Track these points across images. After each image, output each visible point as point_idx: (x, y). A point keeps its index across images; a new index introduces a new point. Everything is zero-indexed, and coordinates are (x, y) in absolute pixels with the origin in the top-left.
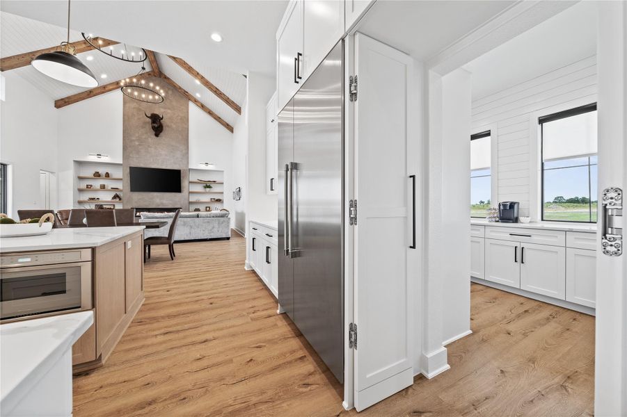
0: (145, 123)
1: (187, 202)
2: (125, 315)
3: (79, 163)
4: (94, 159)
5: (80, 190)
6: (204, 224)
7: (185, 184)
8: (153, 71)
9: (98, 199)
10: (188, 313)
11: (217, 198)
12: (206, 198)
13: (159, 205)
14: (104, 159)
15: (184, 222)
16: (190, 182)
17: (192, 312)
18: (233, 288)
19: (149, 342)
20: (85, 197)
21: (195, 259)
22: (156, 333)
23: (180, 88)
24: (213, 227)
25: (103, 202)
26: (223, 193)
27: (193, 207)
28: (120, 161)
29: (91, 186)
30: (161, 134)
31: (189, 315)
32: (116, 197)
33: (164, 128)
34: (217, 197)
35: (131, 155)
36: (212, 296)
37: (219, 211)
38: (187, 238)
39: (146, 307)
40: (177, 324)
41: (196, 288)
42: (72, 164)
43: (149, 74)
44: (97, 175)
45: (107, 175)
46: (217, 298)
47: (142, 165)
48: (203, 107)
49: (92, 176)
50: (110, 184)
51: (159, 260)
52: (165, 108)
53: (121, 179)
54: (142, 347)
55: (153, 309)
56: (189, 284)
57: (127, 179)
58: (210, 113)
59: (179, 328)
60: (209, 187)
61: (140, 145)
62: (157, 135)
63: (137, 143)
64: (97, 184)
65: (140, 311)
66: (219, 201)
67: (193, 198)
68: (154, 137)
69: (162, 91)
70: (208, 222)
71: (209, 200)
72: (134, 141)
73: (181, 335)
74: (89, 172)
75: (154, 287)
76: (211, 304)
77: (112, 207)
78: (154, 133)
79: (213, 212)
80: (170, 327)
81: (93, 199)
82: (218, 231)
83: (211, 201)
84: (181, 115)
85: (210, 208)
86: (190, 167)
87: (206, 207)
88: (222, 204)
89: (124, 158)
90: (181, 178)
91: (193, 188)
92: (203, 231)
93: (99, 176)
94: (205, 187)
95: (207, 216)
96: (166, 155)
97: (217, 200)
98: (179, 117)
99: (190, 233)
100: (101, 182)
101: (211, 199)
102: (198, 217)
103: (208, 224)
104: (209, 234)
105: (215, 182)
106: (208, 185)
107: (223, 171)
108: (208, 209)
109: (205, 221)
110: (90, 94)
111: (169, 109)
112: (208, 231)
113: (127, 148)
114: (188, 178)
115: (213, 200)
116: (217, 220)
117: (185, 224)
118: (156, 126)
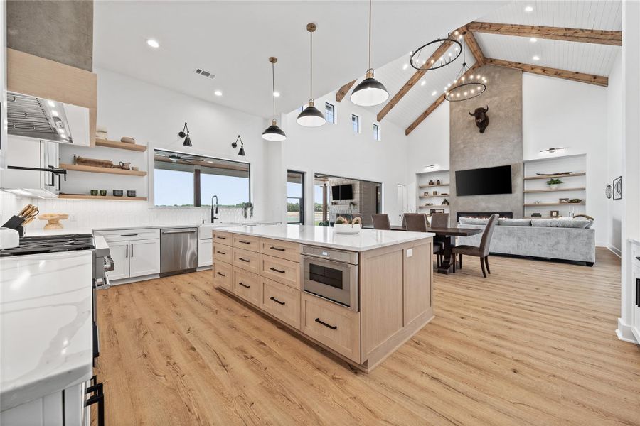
0: (470, 122)
1: (520, 205)
2: (402, 328)
3: (420, 175)
4: (428, 169)
5: (421, 198)
6: (540, 237)
7: (517, 182)
8: (478, 62)
9: (432, 204)
10: (472, 366)
11: (571, 198)
12: (553, 199)
13: (484, 210)
14: (436, 168)
15: (509, 231)
16: (525, 179)
17: (479, 369)
18: (571, 364)
19: (414, 376)
20: (424, 203)
21: (516, 284)
22: (425, 369)
23: (510, 63)
24: (557, 243)
25: (436, 207)
26: (584, 189)
27: (529, 212)
28: (448, 168)
29: (427, 193)
30: (487, 128)
31: (472, 369)
32: (445, 202)
33: (490, 120)
34: (572, 196)
35: (457, 160)
36: (521, 357)
37: (571, 218)
38: (513, 252)
39: (431, 329)
40: (451, 374)
41: (501, 331)
42: (415, 177)
43: (473, 68)
44: (431, 183)
45: (439, 182)
46: (528, 365)
47: (467, 168)
48: (544, 71)
49: (428, 185)
50: (440, 190)
51: (470, 273)
52: (491, 97)
53: (448, 185)
54: (404, 378)
55: (437, 334)
56: (492, 320)
57: (454, 185)
58: (558, 73)
59: (451, 381)
60: (558, 182)
61: (464, 147)
62: (482, 131)
63: (462, 146)
64: (431, 191)
65: (424, 330)
66: (577, 201)
67: (530, 200)
68: (479, 134)
69: (483, 78)
70: (548, 234)
71: (557, 202)
72: (459, 144)
73: (450, 395)
74: (425, 182)
75: (451, 306)
76: (515, 371)
77: (442, 212)
78: (479, 129)
79: (561, 219)
80: (442, 371)
81: (428, 204)
82: (567, 249)
83: (560, 203)
84: (511, 96)
85: (557, 212)
86: (525, 158)
87: (552, 212)
88: (582, 207)
89: (451, 164)
90: (512, 176)
91: (530, 186)
92: (539, 245)
93: (433, 184)
94: (549, 183)
95: (549, 224)
96: (493, 151)
97: (572, 201)
98: (509, 100)
99: (518, 246)
100: (434, 189)
101: (561, 200)
102: (531, 225)
103: (548, 237)
104: (549, 252)
105: (568, 173)
106: (555, 179)
107: (585, 155)
108: (554, 214)
109: (543, 231)
110: (426, 114)
111: (496, 95)
112: (548, 246)
113: (454, 153)
114: (522, 174)
115: (564, 201)
116: (564, 232)
117: (510, 234)
118: (480, 121)
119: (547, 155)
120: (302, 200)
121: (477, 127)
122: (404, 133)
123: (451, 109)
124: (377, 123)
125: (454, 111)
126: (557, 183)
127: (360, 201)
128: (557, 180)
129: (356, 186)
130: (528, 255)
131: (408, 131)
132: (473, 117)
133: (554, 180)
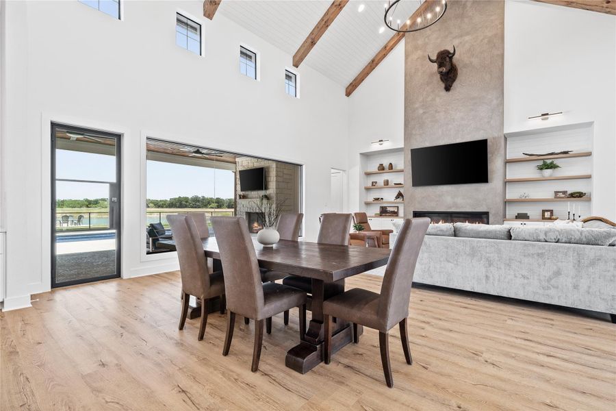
0: (432, 75)
1: (499, 200)
3: (367, 156)
4: (376, 147)
5: (367, 189)
6: (526, 260)
7: (495, 165)
9: (382, 199)
11: (571, 190)
12: (544, 192)
13: (450, 208)
14: (387, 145)
15: (473, 248)
16: (507, 162)
20: (371, 197)
24: (558, 273)
25: (388, 203)
26: (589, 177)
27: (512, 211)
28: (402, 145)
29: (376, 182)
30: (455, 84)
32: (400, 195)
34: (572, 187)
35: (414, 132)
37: (578, 225)
42: (358, 157)
44: (381, 168)
45: (391, 166)
47: (428, 144)
49: (377, 170)
50: (394, 178)
53: (402, 171)
57: (409, 170)
60: (552, 166)
61: (424, 113)
62: (448, 89)
63: (421, 111)
64: (380, 179)
66: (579, 195)
67: (513, 193)
68: (444, 93)
70: (540, 255)
71: (551, 196)
72: (417, 109)
74: (374, 167)
77: (396, 210)
79: (559, 225)
81: (377, 199)
82: (576, 287)
83: (556, 197)
84: (489, 34)
85: (551, 212)
86: (507, 130)
87: (544, 211)
88: (587, 203)
89: (406, 139)
90: (489, 155)
91: (514, 173)
92: (524, 277)
93: (383, 169)
94: (541, 168)
95: (542, 237)
96: (462, 119)
97: (573, 195)
98: (486, 41)
99: (487, 277)
100: (386, 176)
101: (556, 193)
102: (510, 237)
103: (540, 261)
104: (541, 291)
105: (566, 153)
106: (549, 162)
107: (590, 124)
108: (547, 215)
109: (532, 250)
110: (373, 64)
111: (468, 34)
112: (540, 280)
113: (411, 123)
114: (503, 152)
115: (561, 195)
116: (571, 253)
117: (473, 253)
118: (444, 70)
119: (538, 124)
120: (117, 188)
121: (441, 83)
122: (344, 93)
123: (407, 56)
124: (293, 70)
125: (410, 59)
126: (551, 168)
127: (277, 194)
128: (552, 163)
129: (271, 170)
130: (505, 295)
131: (349, 91)
132: (436, 65)
133: (547, 164)
